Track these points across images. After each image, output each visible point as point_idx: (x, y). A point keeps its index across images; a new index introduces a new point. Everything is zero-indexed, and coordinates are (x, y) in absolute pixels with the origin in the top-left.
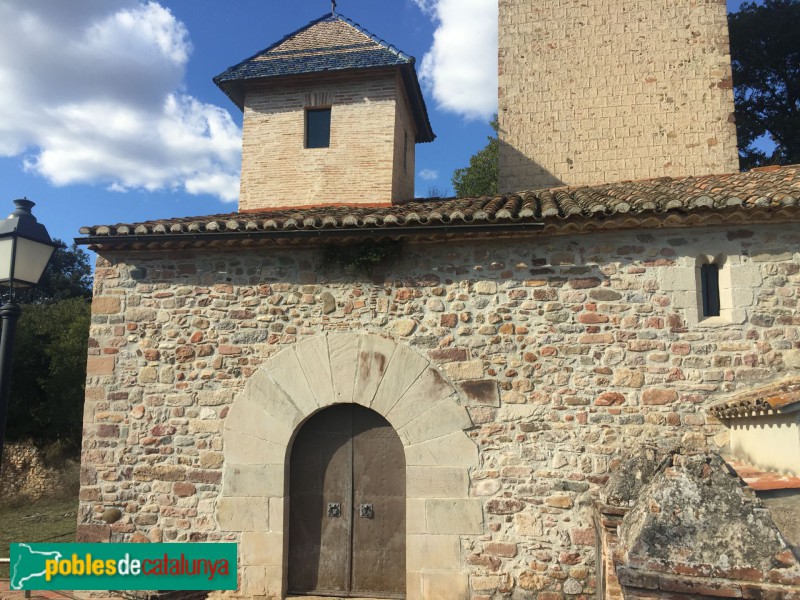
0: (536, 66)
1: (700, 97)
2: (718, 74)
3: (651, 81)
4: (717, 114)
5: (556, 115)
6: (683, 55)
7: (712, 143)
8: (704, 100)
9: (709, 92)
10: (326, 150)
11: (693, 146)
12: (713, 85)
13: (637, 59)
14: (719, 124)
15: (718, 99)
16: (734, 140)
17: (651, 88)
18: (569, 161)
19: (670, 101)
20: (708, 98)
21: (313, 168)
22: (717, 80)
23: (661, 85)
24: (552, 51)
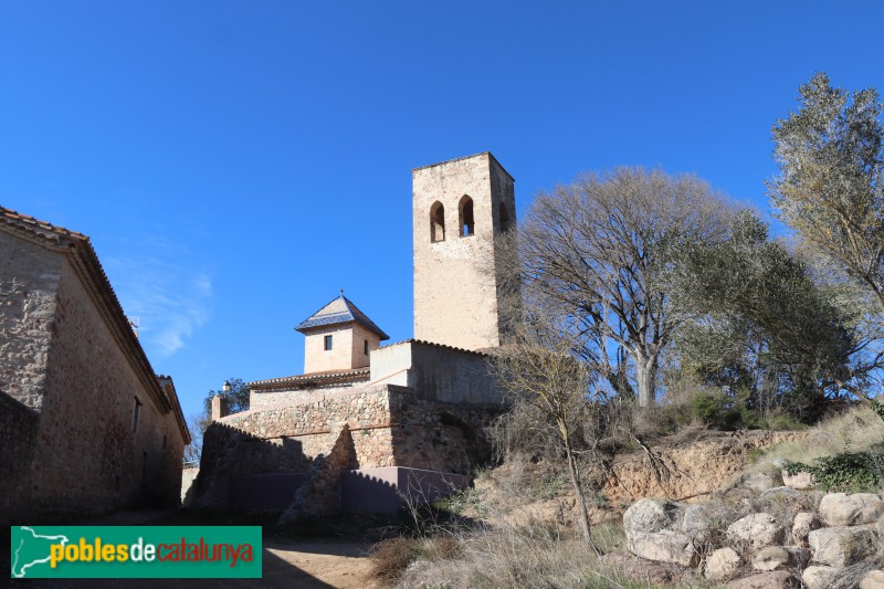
2: (492, 307)
9: (489, 314)
12: (490, 311)
15: (492, 317)
21: (327, 357)
22: (492, 309)
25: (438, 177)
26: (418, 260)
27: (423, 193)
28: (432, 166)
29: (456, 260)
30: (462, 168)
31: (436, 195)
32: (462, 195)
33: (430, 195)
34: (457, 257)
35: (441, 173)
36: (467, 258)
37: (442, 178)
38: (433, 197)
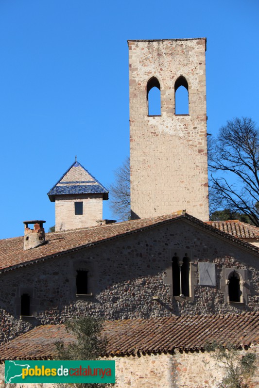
0: (143, 174)
1: (198, 189)
2: (204, 181)
3: (182, 182)
4: (203, 196)
5: (150, 192)
6: (193, 174)
7: (201, 205)
8: (199, 190)
9: (201, 187)
10: (81, 216)
11: (195, 206)
12: (202, 185)
13: (178, 174)
14: (204, 199)
15: (203, 190)
16: (208, 205)
17: (182, 185)
18: (155, 209)
19: (188, 190)
20: (200, 189)
21: (78, 221)
22: (203, 183)
23: (185, 184)
24: (149, 168)
25: (155, 54)
26: (134, 129)
27: (139, 66)
28: (149, 41)
29: (172, 136)
30: (179, 49)
31: (153, 71)
32: (179, 75)
33: (147, 69)
34: (172, 132)
35: (158, 49)
36: (182, 135)
37: (159, 55)
38: (149, 72)
